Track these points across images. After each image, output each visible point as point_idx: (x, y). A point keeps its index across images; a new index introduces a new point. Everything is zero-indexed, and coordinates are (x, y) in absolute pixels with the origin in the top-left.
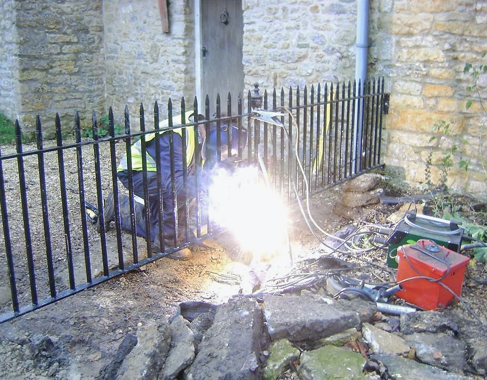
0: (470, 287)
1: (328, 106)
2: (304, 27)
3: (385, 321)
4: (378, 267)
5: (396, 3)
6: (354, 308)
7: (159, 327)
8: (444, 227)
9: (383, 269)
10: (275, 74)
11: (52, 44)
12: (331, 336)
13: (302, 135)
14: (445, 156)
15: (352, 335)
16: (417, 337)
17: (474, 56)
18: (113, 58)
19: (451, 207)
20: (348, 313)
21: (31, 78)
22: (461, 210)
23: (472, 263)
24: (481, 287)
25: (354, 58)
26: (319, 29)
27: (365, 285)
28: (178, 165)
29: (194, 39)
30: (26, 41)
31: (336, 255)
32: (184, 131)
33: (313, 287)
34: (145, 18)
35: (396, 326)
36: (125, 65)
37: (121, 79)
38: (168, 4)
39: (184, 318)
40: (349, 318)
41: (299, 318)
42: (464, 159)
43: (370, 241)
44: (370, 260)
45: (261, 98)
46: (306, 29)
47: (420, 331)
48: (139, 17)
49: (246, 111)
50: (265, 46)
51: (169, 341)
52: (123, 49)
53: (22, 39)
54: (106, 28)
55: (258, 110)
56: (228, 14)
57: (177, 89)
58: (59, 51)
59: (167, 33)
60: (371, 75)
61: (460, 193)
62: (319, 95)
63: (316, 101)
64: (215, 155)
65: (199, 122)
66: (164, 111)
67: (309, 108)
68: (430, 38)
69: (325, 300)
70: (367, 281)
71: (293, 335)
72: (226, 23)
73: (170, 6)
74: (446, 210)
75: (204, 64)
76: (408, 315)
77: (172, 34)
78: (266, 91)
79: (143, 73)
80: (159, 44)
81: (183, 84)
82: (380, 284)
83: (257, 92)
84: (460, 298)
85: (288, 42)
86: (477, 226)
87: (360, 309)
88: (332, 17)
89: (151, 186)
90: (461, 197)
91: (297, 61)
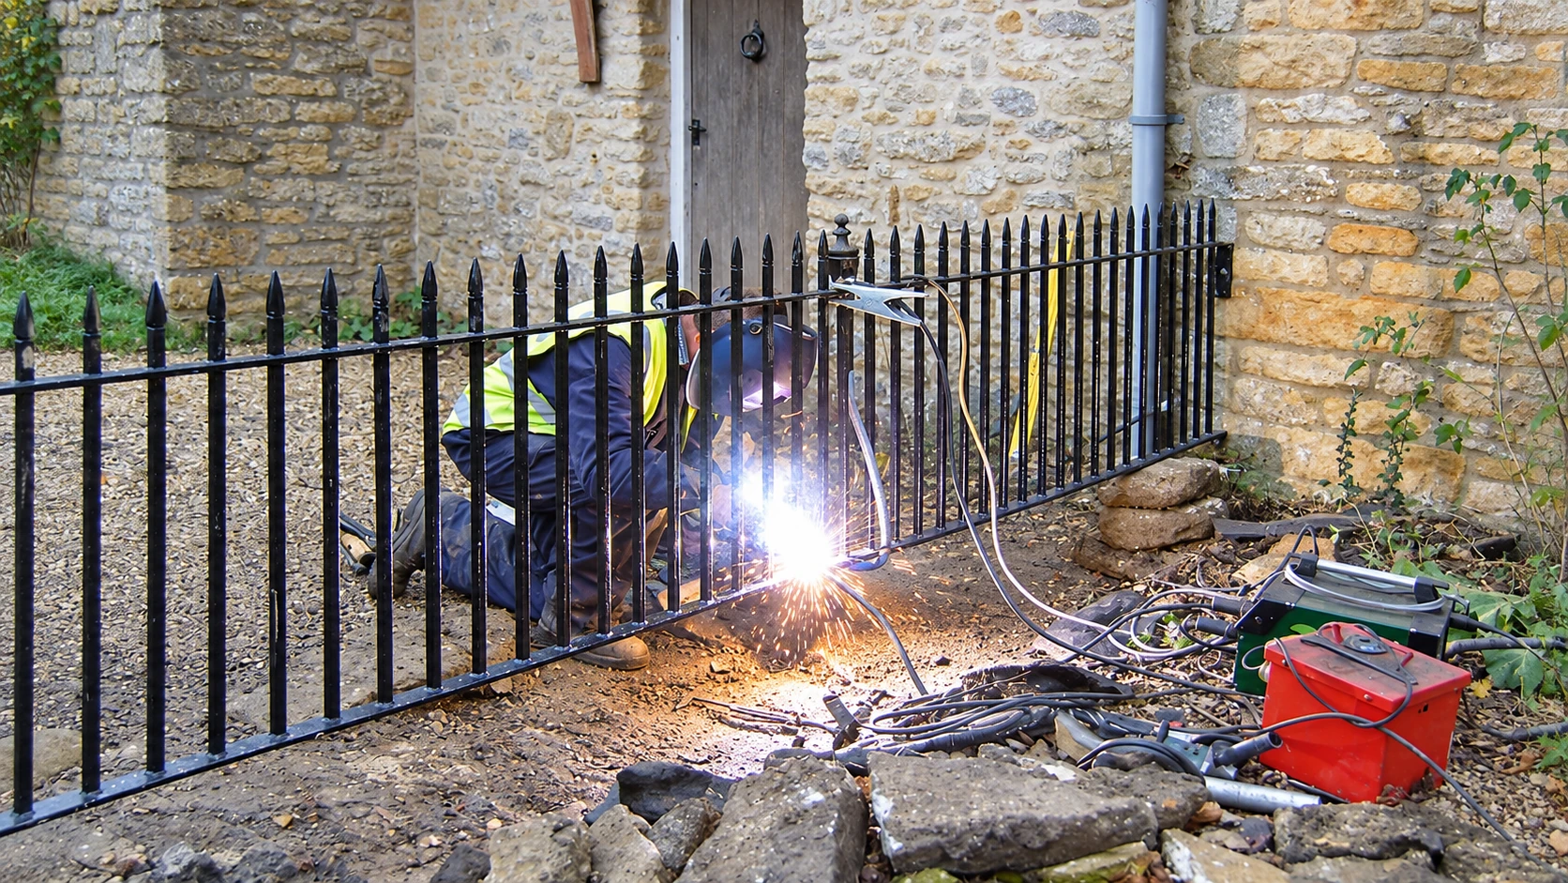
0: (1476, 750)
1: (1053, 275)
2: (978, 72)
3: (1229, 826)
4: (1207, 692)
5: (1250, 7)
6: (1138, 791)
7: (557, 830)
8: (1399, 593)
9: (1223, 696)
10: (895, 191)
11: (264, 96)
12: (1072, 863)
13: (976, 351)
14: (1396, 413)
15: (1132, 859)
16: (1326, 868)
17: (1477, 150)
18: (440, 145)
19: (1416, 547)
20: (1120, 802)
21: (201, 181)
22: (1442, 555)
23: (1481, 689)
24: (1505, 749)
25: (1124, 153)
26: (1018, 76)
27: (1171, 734)
28: (616, 420)
29: (666, 98)
30: (187, 90)
31: (1082, 664)
32: (638, 331)
33: (1016, 736)
34: (529, 45)
35: (1262, 839)
36: (473, 163)
37: (460, 198)
38: (597, 9)
39: (631, 810)
40: (1125, 813)
41: (975, 813)
42: (1450, 420)
43: (1185, 630)
44: (1182, 676)
45: (855, 253)
46: (981, 76)
47: (1332, 854)
48: (513, 43)
49: (813, 285)
50: (866, 119)
51: (585, 868)
52: (470, 122)
53: (177, 83)
54: (421, 68)
55: (849, 283)
56: (762, 36)
57: (620, 226)
58: (285, 116)
59: (591, 84)
60: (1176, 197)
61: (1439, 510)
62: (1025, 247)
63: (1015, 263)
64: (725, 397)
65: (681, 309)
66: (582, 280)
67: (997, 281)
68: (1346, 101)
69: (1051, 769)
70: (1176, 725)
71: (961, 859)
72: (758, 58)
73: (602, 13)
74: (1401, 553)
75: (694, 163)
76: (1297, 811)
77: (608, 86)
78: (870, 233)
79: (524, 183)
80: (572, 112)
81: (636, 214)
82: (1212, 731)
83: (843, 237)
84: (1447, 773)
85: (931, 108)
86: (1493, 594)
87: (1155, 793)
88: (1059, 45)
89: (537, 474)
90: (1443, 522)
91: (955, 159)
